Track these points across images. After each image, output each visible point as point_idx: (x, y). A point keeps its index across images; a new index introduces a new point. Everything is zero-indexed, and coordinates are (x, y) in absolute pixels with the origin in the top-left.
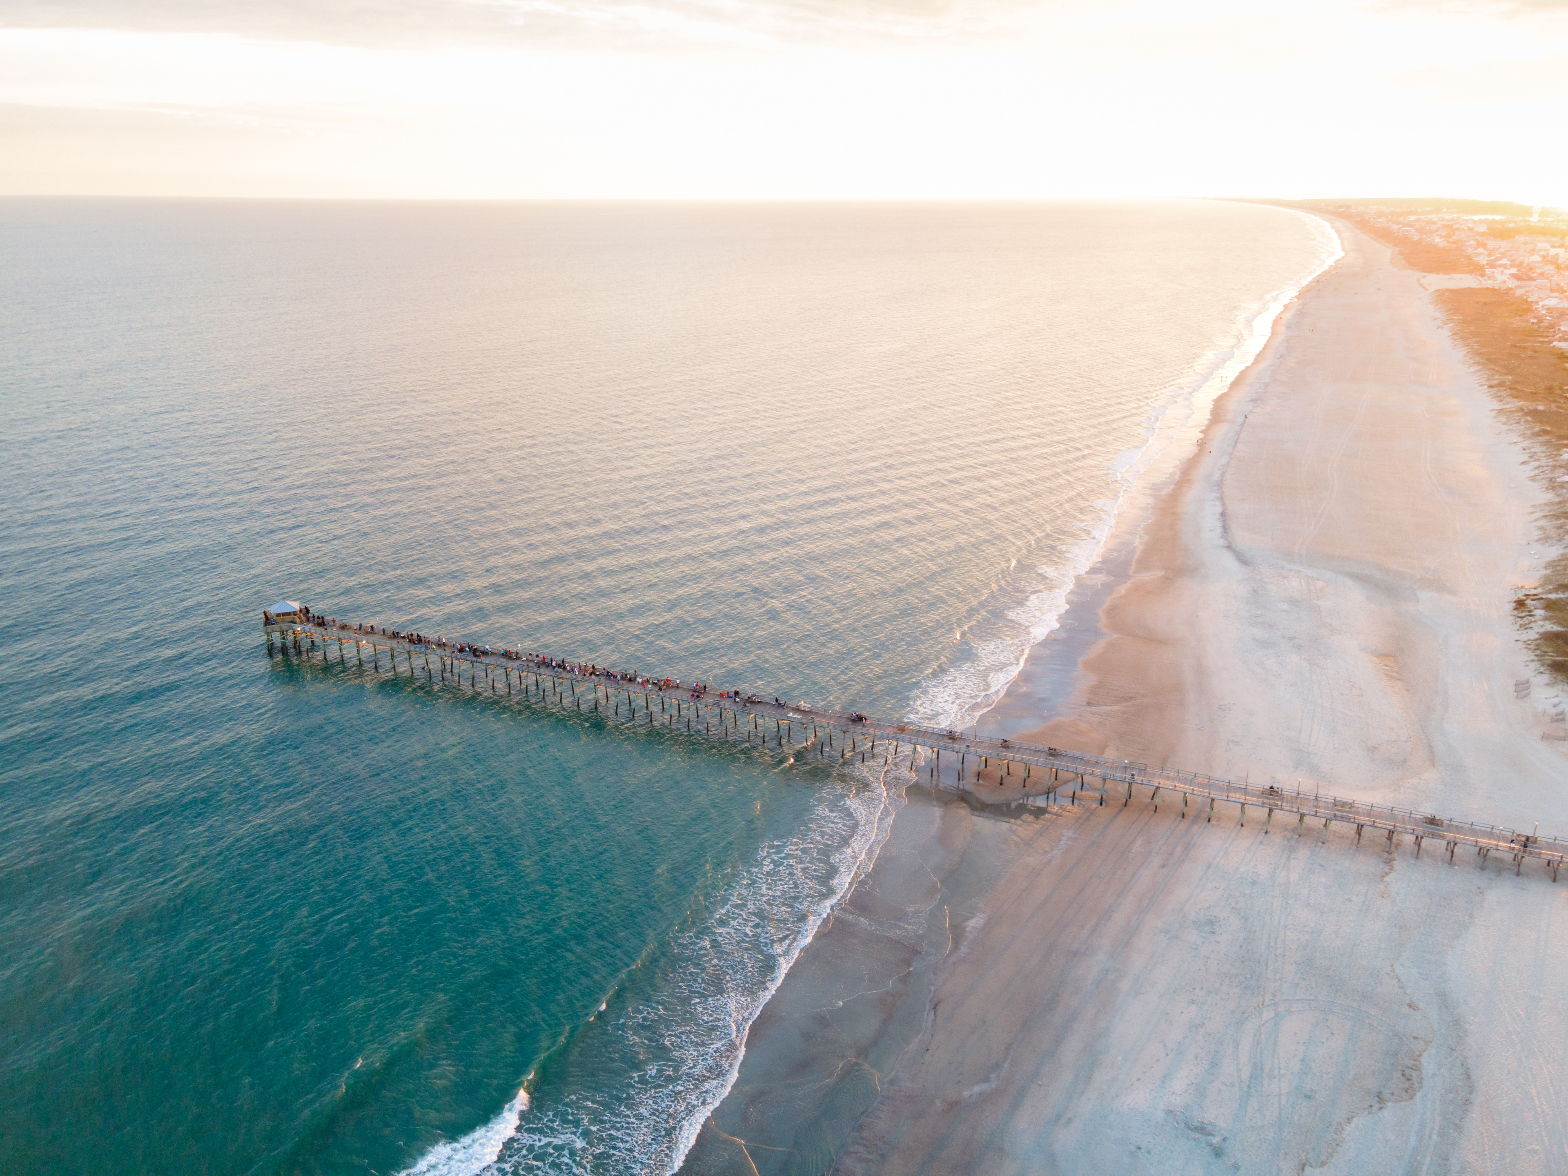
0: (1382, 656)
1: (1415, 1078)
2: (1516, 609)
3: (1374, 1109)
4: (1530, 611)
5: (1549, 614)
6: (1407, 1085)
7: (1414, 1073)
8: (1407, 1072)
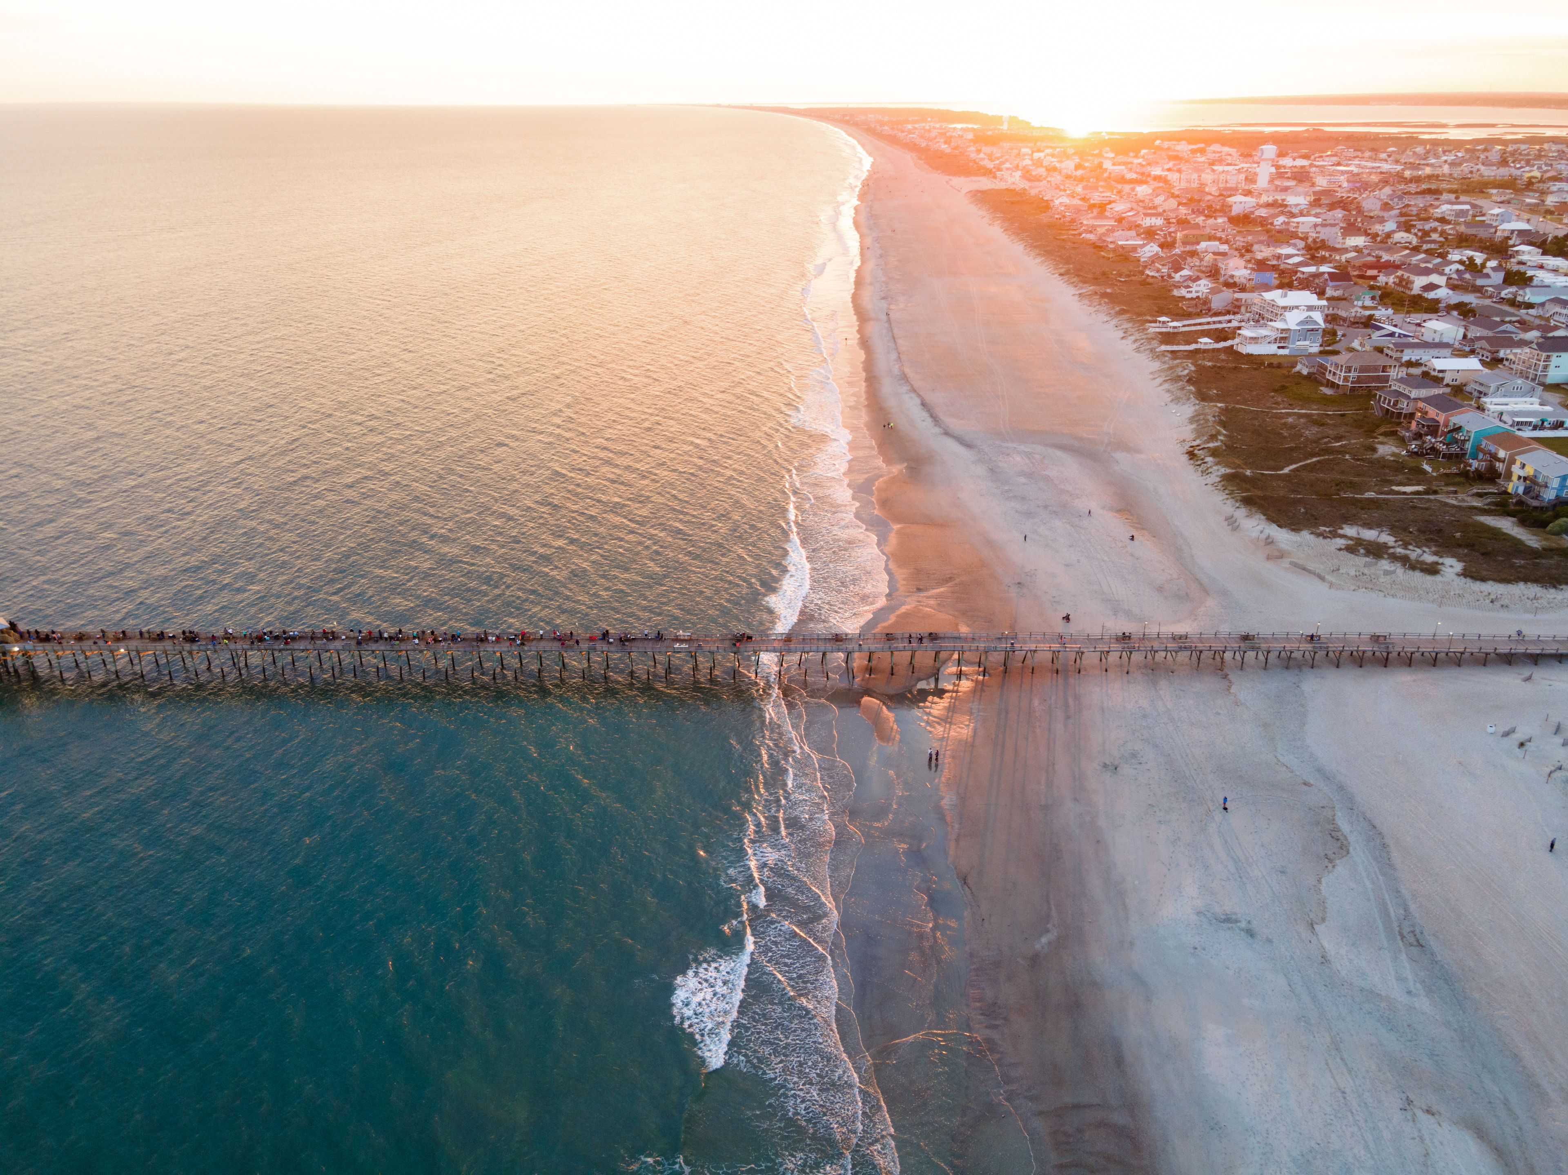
0: (1119, 511)
1: (1341, 838)
2: (1191, 459)
3: (1330, 868)
4: (1202, 459)
5: (1217, 460)
6: (1339, 844)
7: (1339, 834)
8: (1333, 834)
